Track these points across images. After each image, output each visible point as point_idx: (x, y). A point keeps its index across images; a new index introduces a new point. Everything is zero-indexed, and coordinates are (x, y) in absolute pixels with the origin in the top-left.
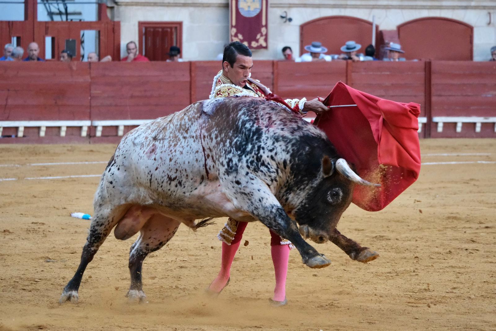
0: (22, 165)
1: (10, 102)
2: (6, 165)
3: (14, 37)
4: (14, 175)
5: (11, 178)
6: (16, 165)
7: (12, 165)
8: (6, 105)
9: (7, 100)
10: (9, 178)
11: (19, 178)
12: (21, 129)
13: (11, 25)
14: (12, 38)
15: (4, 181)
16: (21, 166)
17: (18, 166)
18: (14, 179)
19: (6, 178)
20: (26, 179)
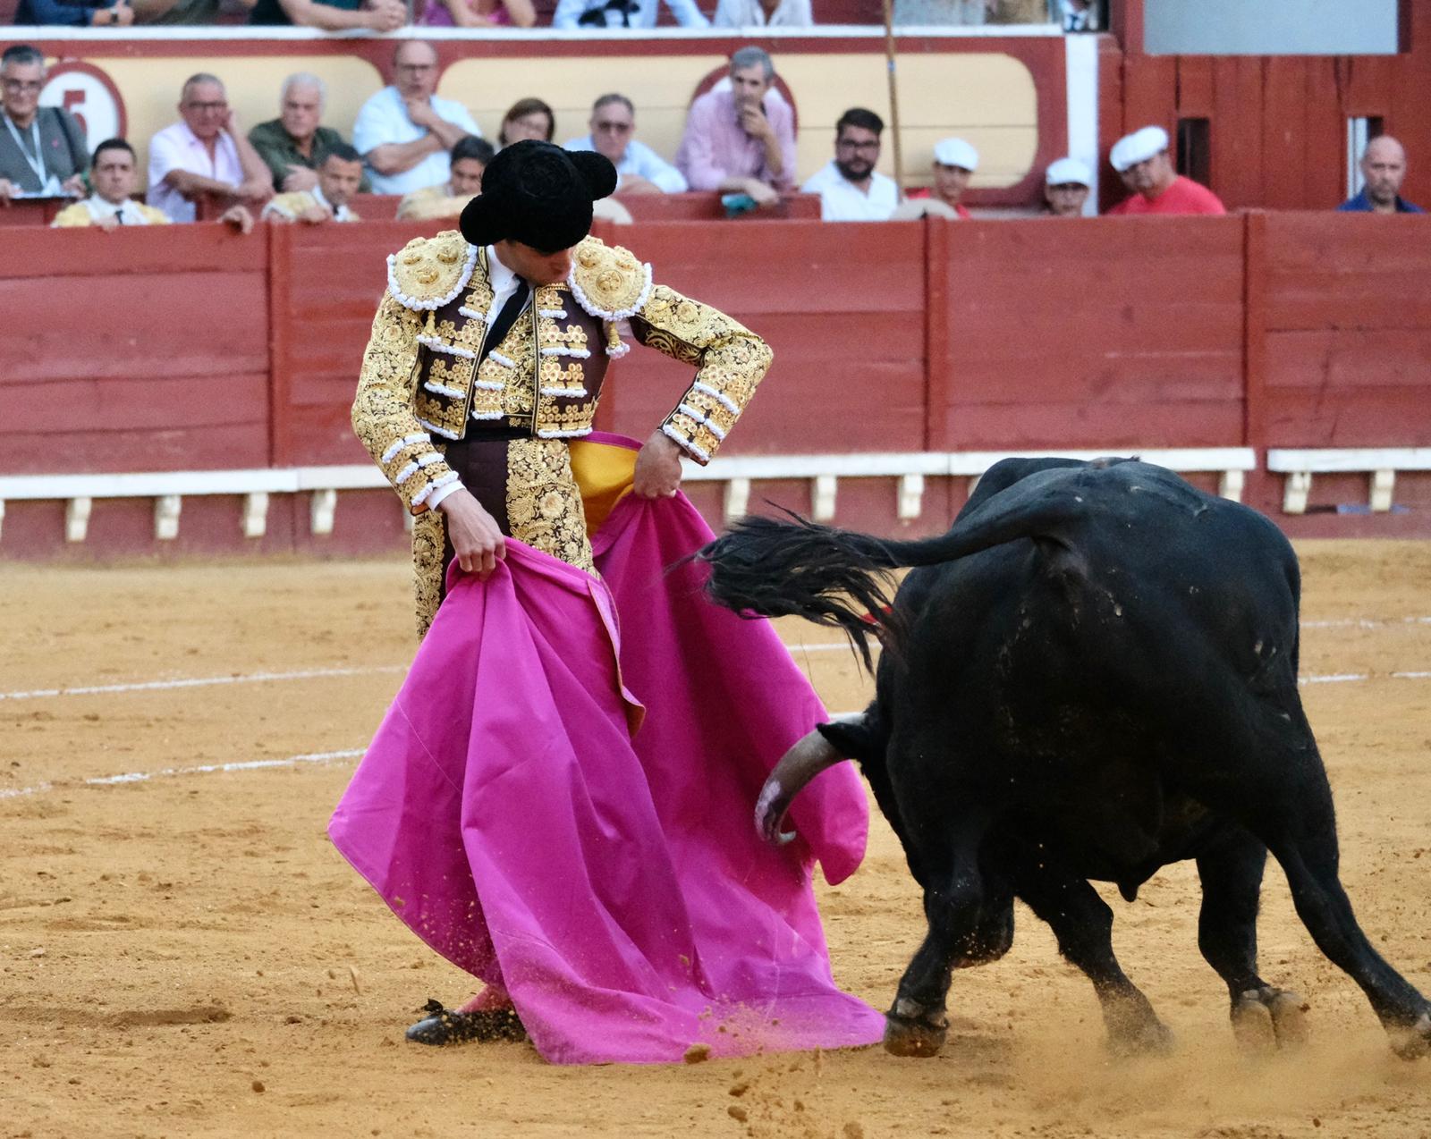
0: (1384, 621)
1: (1339, 373)
2: (1323, 624)
3: (1355, 118)
4: (1355, 663)
5: (1342, 673)
6: (1363, 623)
7: (1348, 622)
8: (1324, 386)
9: (1326, 367)
10: (1331, 673)
11: (1372, 673)
12: (1385, 481)
13: (1343, 75)
14: (1350, 123)
15: (1316, 684)
16: (1381, 624)
17: (1371, 625)
18: (1351, 677)
19: (1322, 672)
20: (1398, 678)
